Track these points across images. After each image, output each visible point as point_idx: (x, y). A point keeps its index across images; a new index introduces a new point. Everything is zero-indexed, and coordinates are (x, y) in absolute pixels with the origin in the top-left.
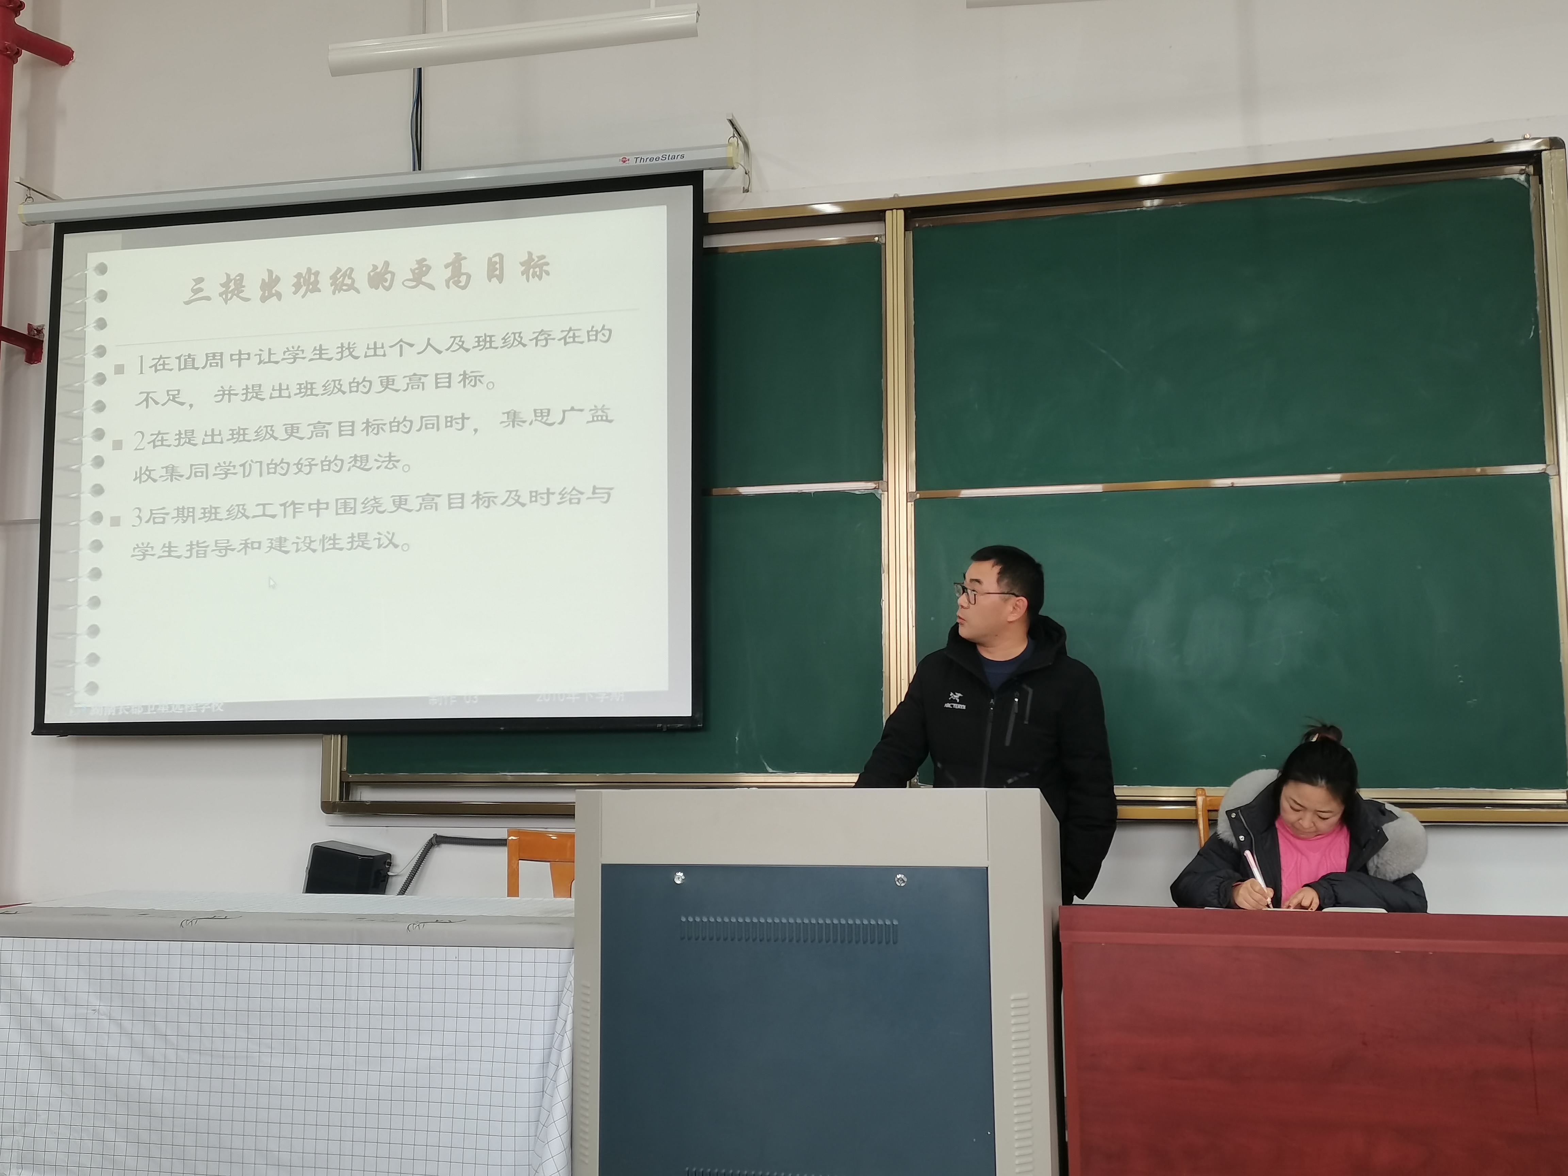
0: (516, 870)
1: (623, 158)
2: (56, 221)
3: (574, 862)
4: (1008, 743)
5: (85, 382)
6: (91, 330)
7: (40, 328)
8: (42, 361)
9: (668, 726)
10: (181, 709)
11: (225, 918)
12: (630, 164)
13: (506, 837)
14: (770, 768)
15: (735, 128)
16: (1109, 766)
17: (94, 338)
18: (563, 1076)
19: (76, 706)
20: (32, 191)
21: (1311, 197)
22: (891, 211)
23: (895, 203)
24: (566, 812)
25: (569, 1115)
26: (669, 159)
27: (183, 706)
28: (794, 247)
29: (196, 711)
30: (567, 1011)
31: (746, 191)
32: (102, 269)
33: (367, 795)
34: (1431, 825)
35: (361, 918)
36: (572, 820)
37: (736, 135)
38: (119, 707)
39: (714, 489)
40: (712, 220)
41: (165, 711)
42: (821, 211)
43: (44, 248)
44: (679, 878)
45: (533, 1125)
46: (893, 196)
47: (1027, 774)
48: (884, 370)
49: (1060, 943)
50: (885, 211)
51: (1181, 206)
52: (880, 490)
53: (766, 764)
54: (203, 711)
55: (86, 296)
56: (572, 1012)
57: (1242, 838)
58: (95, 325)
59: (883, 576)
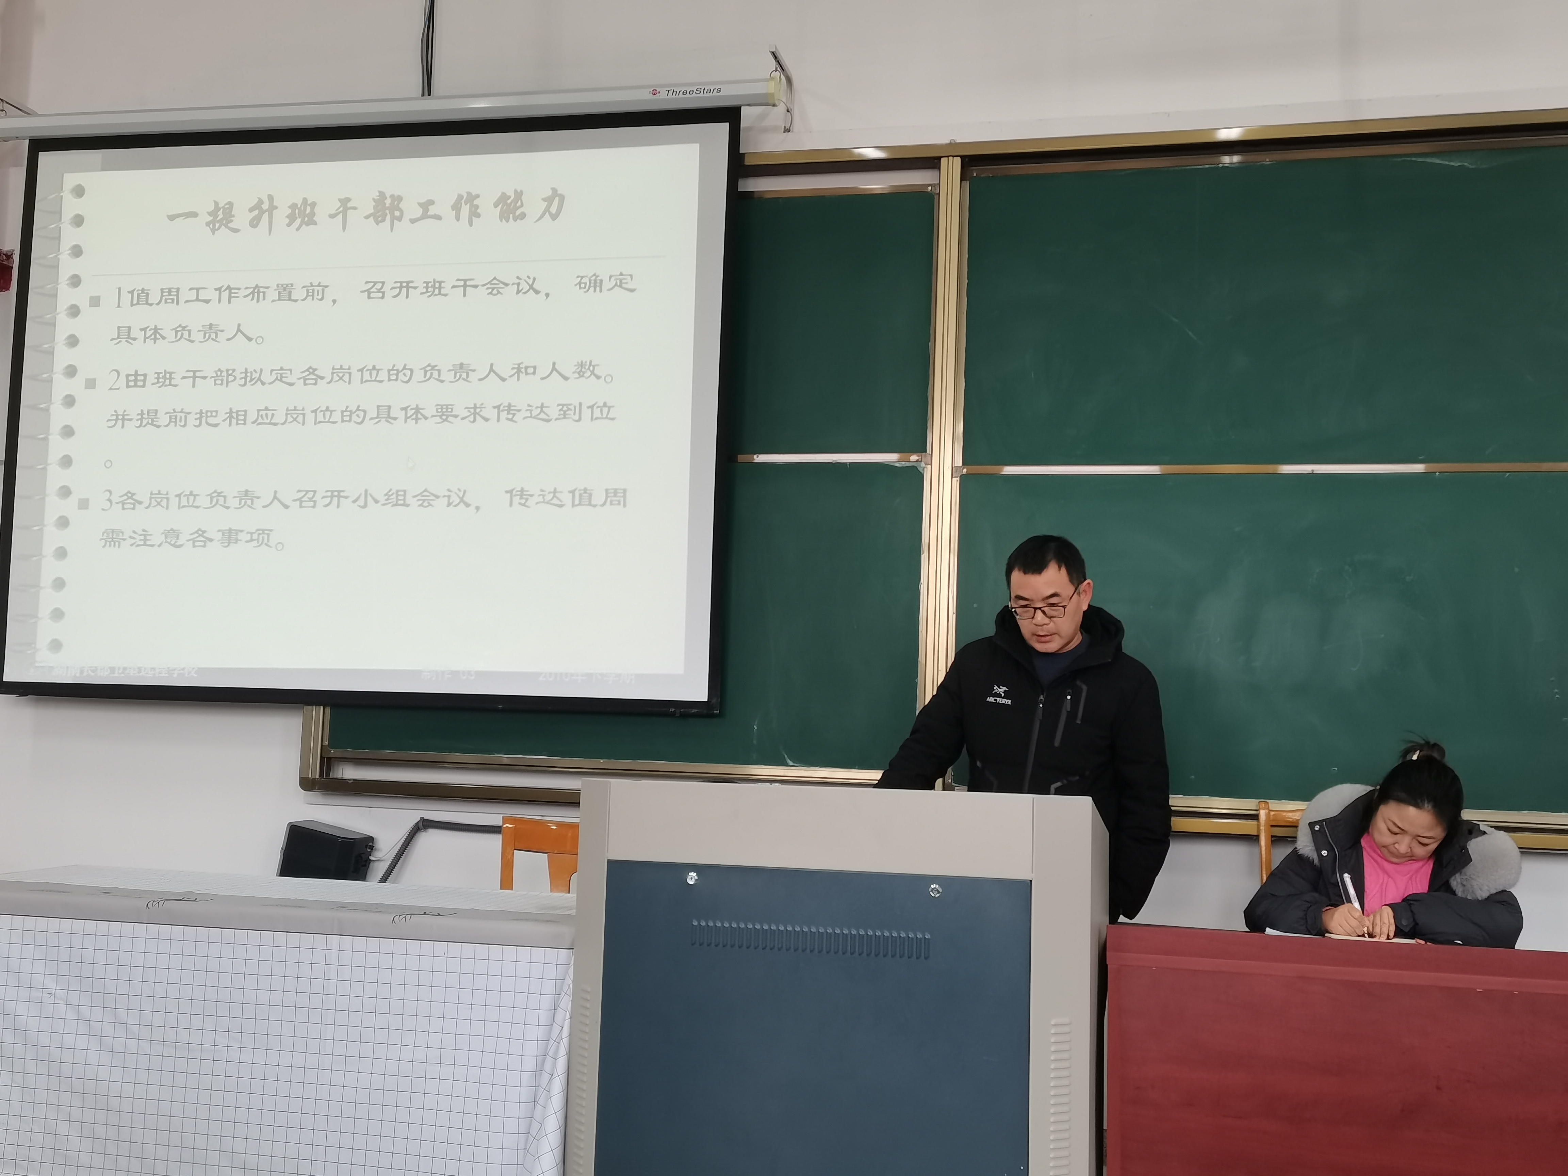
0: (511, 860)
1: (653, 91)
2: (30, 137)
3: (577, 855)
4: (1057, 743)
5: (57, 314)
6: (65, 257)
7: (9, 254)
8: (10, 289)
9: (682, 710)
10: (152, 672)
11: (195, 900)
12: (661, 97)
13: (500, 824)
14: (791, 761)
15: (778, 62)
16: (1166, 775)
17: (68, 266)
18: (558, 1086)
19: (37, 665)
20: (5, 104)
21: (1414, 159)
22: (947, 158)
23: (951, 149)
24: (570, 800)
25: (563, 1128)
26: (704, 93)
27: (154, 669)
28: (837, 194)
29: (167, 675)
30: (564, 1017)
31: (787, 130)
32: (79, 191)
33: (350, 773)
34: (1526, 851)
35: (342, 906)
36: (576, 809)
37: (778, 69)
38: (84, 667)
39: (739, 456)
40: (748, 162)
41: (133, 674)
42: (865, 157)
43: (16, 166)
44: (692, 878)
45: (522, 1137)
46: (949, 142)
47: (1077, 778)
48: (932, 331)
49: (1107, 965)
50: (939, 158)
51: (1268, 163)
52: (923, 463)
53: (786, 756)
54: (175, 676)
55: (60, 220)
56: (569, 1017)
57: (1324, 853)
58: (70, 252)
59: (922, 556)
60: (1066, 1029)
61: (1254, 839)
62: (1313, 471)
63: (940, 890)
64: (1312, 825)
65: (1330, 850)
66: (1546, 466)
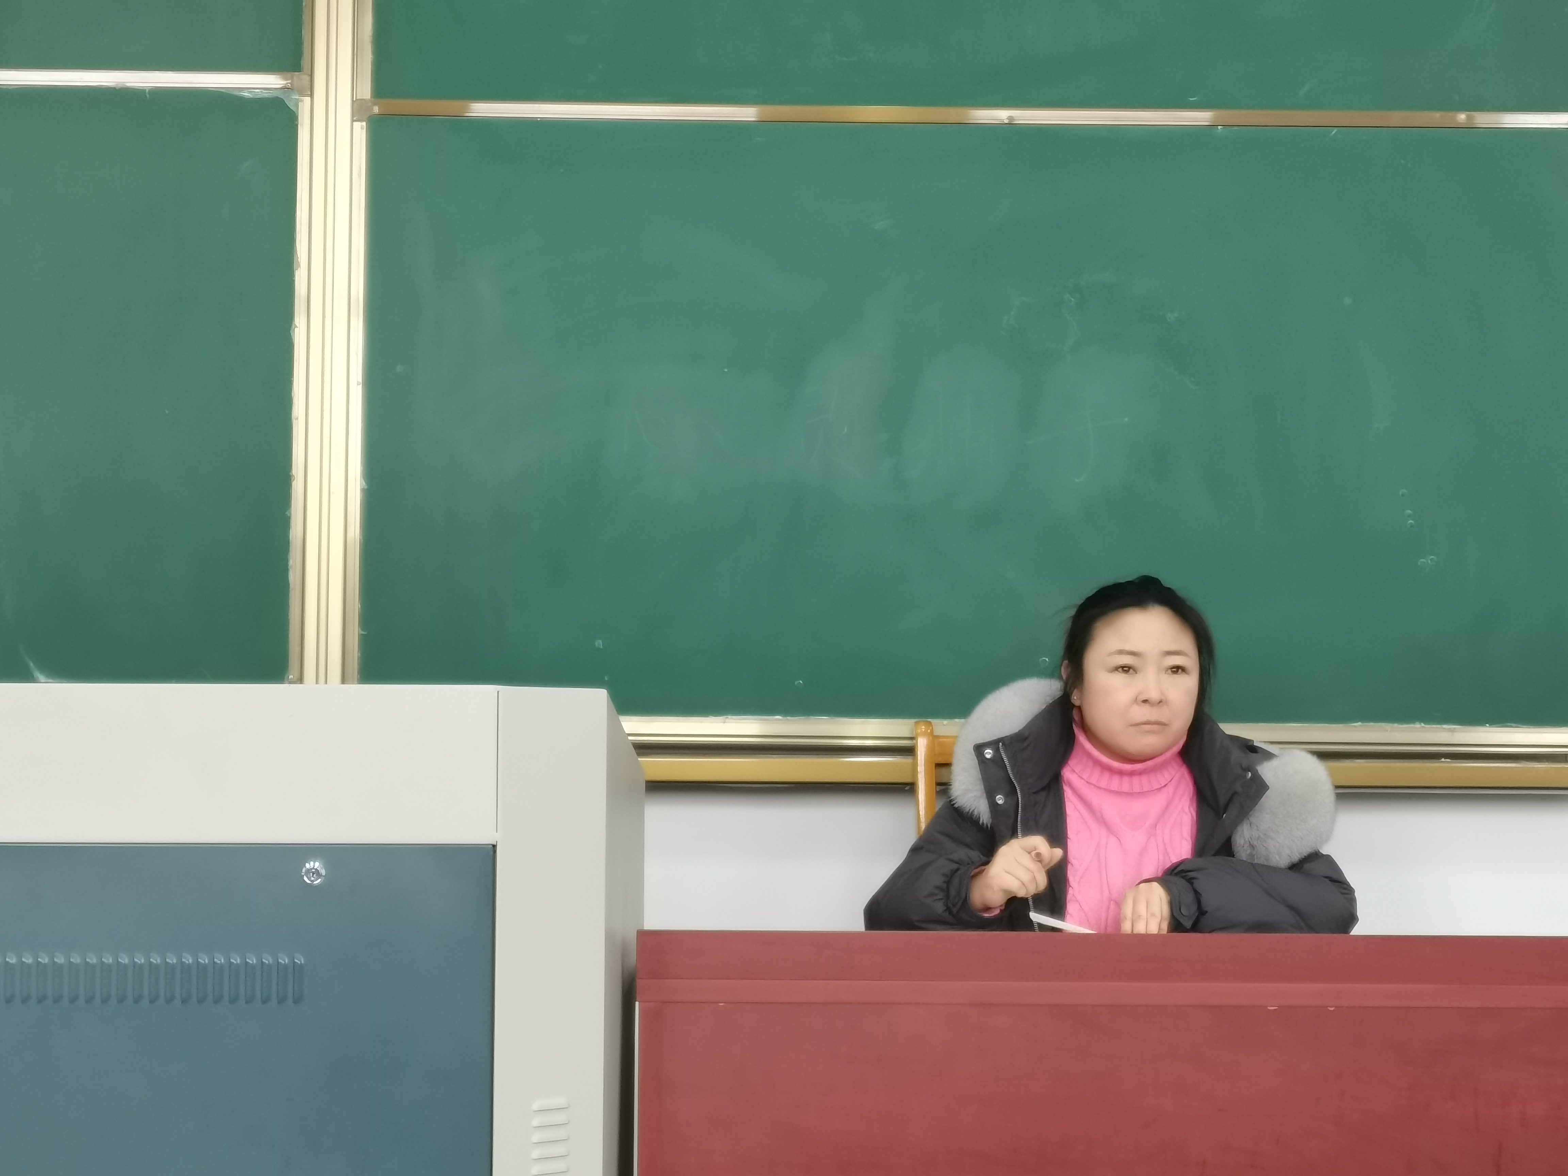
52: (296, 91)
53: (32, 665)
57: (1000, 800)
59: (297, 274)
60: (560, 1118)
61: (907, 789)
62: (1010, 118)
63: (323, 872)
64: (979, 749)
65: (1011, 792)
66: (1397, 117)
